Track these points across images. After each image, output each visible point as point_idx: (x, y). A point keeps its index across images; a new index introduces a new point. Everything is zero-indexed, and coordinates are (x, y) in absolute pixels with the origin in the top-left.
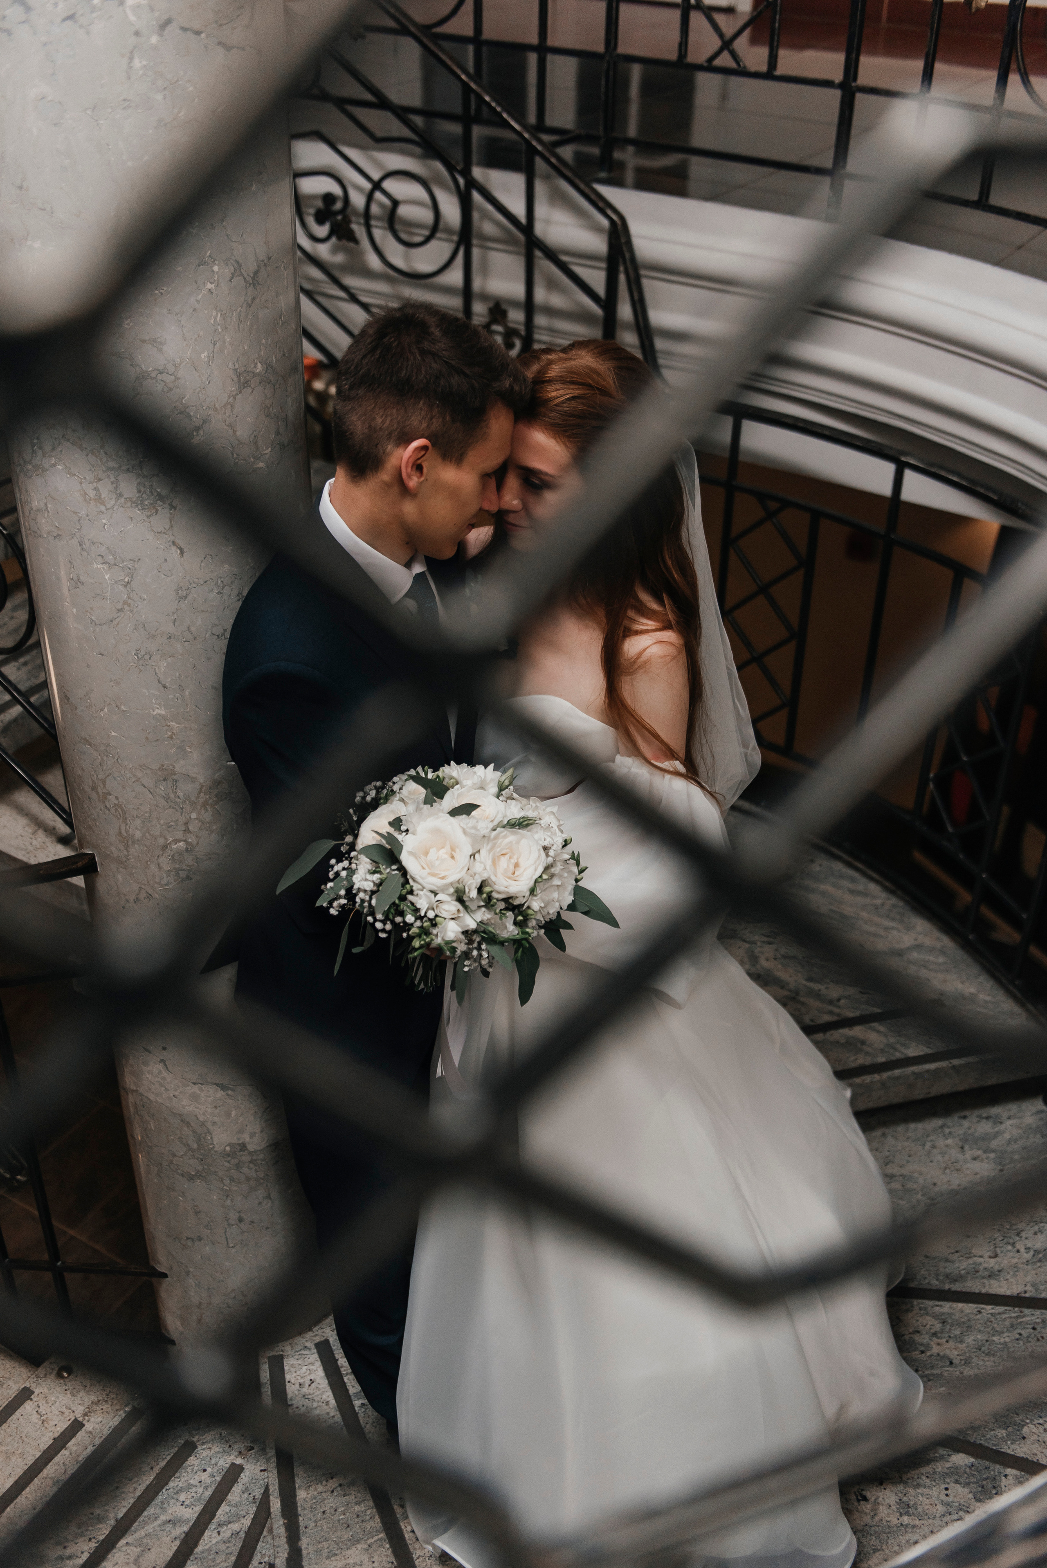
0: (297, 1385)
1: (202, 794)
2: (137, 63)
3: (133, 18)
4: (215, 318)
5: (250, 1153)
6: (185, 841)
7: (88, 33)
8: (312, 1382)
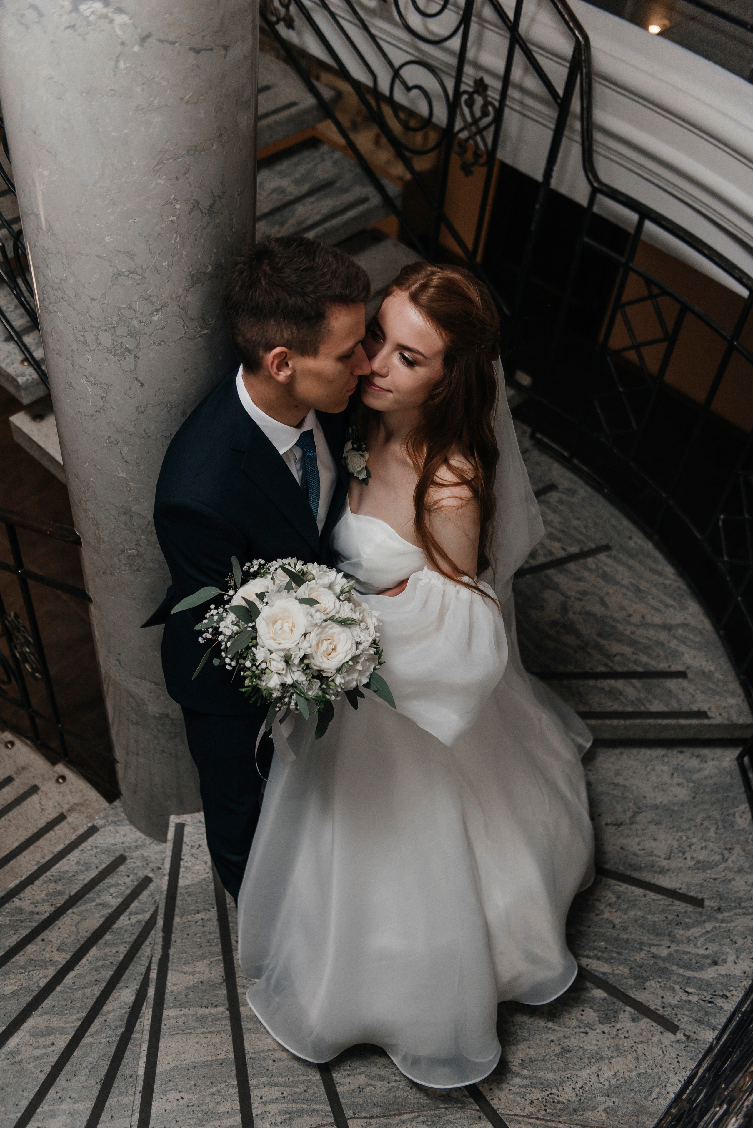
0: (190, 847)
1: (150, 526)
2: (122, 65)
3: (120, 33)
4: (175, 239)
5: (172, 720)
6: (137, 550)
7: (84, 40)
8: (200, 846)
